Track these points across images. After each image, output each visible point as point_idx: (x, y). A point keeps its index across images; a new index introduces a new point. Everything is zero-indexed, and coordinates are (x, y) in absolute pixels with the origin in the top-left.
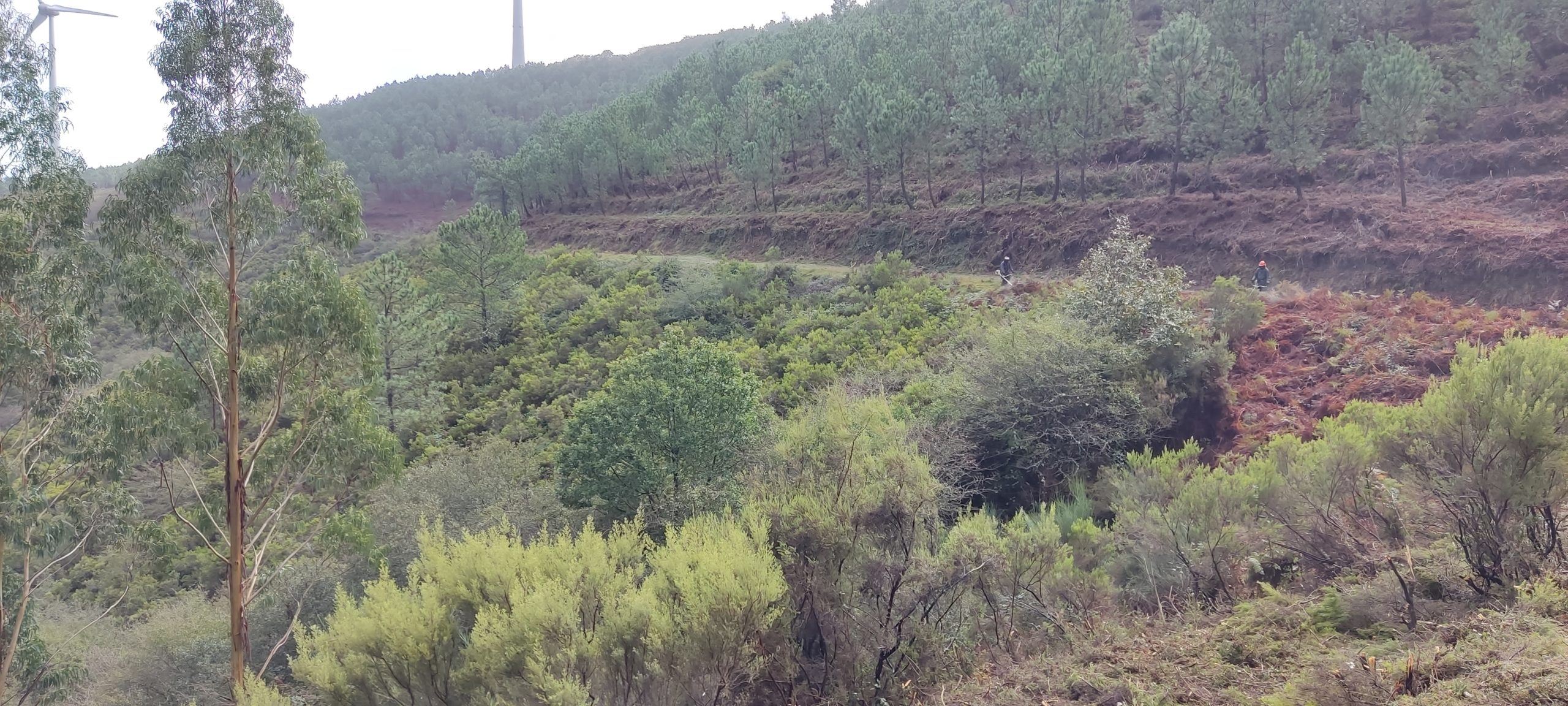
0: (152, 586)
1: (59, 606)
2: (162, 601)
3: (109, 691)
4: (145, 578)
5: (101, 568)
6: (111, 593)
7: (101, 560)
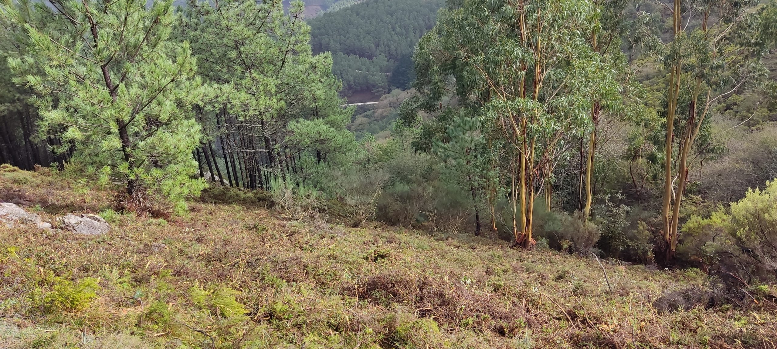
0: (766, 114)
1: (719, 116)
2: (770, 123)
3: (736, 161)
4: (762, 109)
5: (741, 101)
6: (744, 114)
7: (742, 97)
